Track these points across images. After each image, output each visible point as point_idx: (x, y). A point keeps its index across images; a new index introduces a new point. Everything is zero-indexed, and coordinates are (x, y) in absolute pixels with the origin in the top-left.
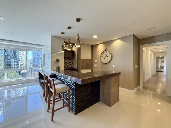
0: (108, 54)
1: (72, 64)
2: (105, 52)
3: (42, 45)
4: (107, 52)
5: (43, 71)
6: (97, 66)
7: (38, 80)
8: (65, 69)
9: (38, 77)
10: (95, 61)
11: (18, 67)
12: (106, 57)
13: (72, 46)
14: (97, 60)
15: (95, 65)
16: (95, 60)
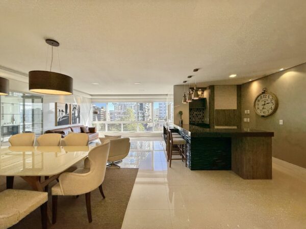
0: (268, 98)
1: (203, 116)
2: (262, 96)
3: (167, 95)
4: (268, 95)
5: (167, 125)
6: (249, 121)
7: (163, 135)
8: (190, 124)
9: (163, 132)
10: (246, 113)
11: (144, 120)
12: (264, 104)
13: (203, 91)
14: (249, 111)
15: (245, 120)
16: (246, 111)
